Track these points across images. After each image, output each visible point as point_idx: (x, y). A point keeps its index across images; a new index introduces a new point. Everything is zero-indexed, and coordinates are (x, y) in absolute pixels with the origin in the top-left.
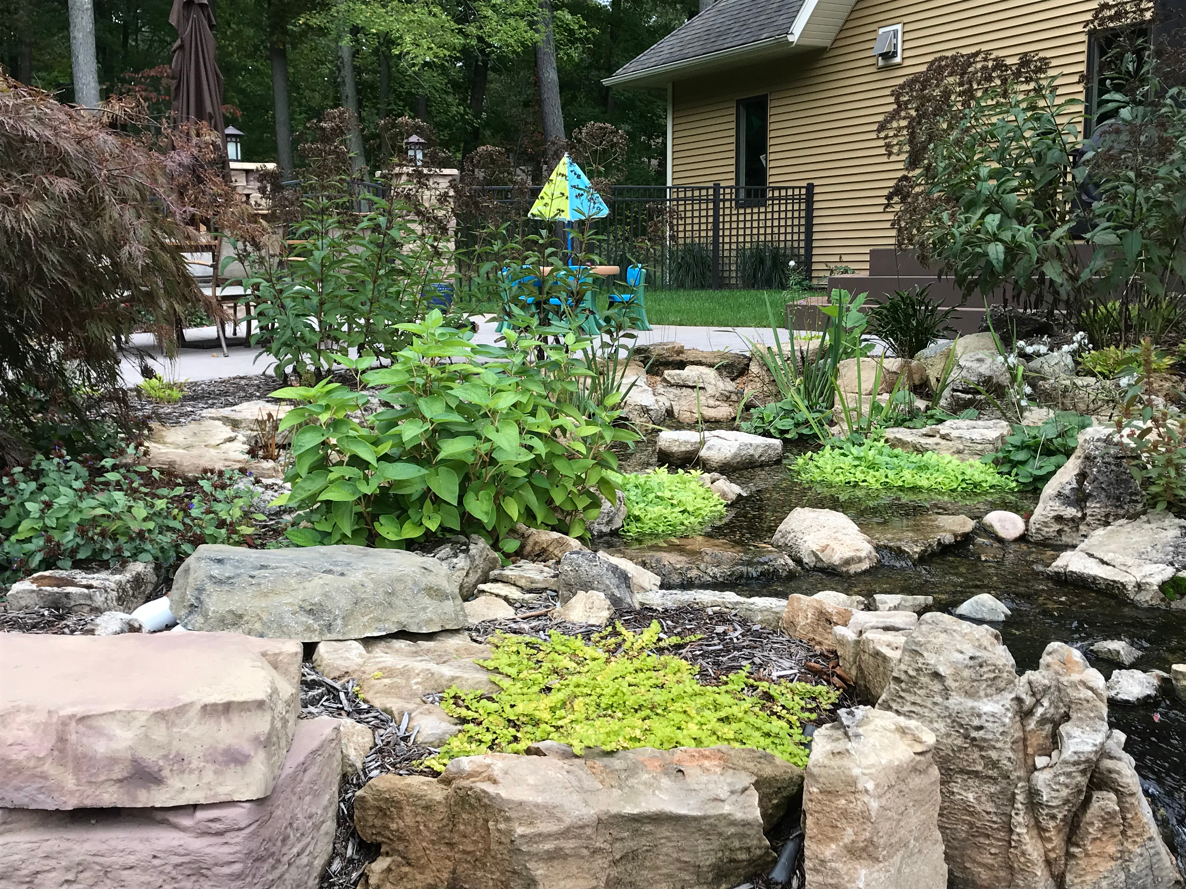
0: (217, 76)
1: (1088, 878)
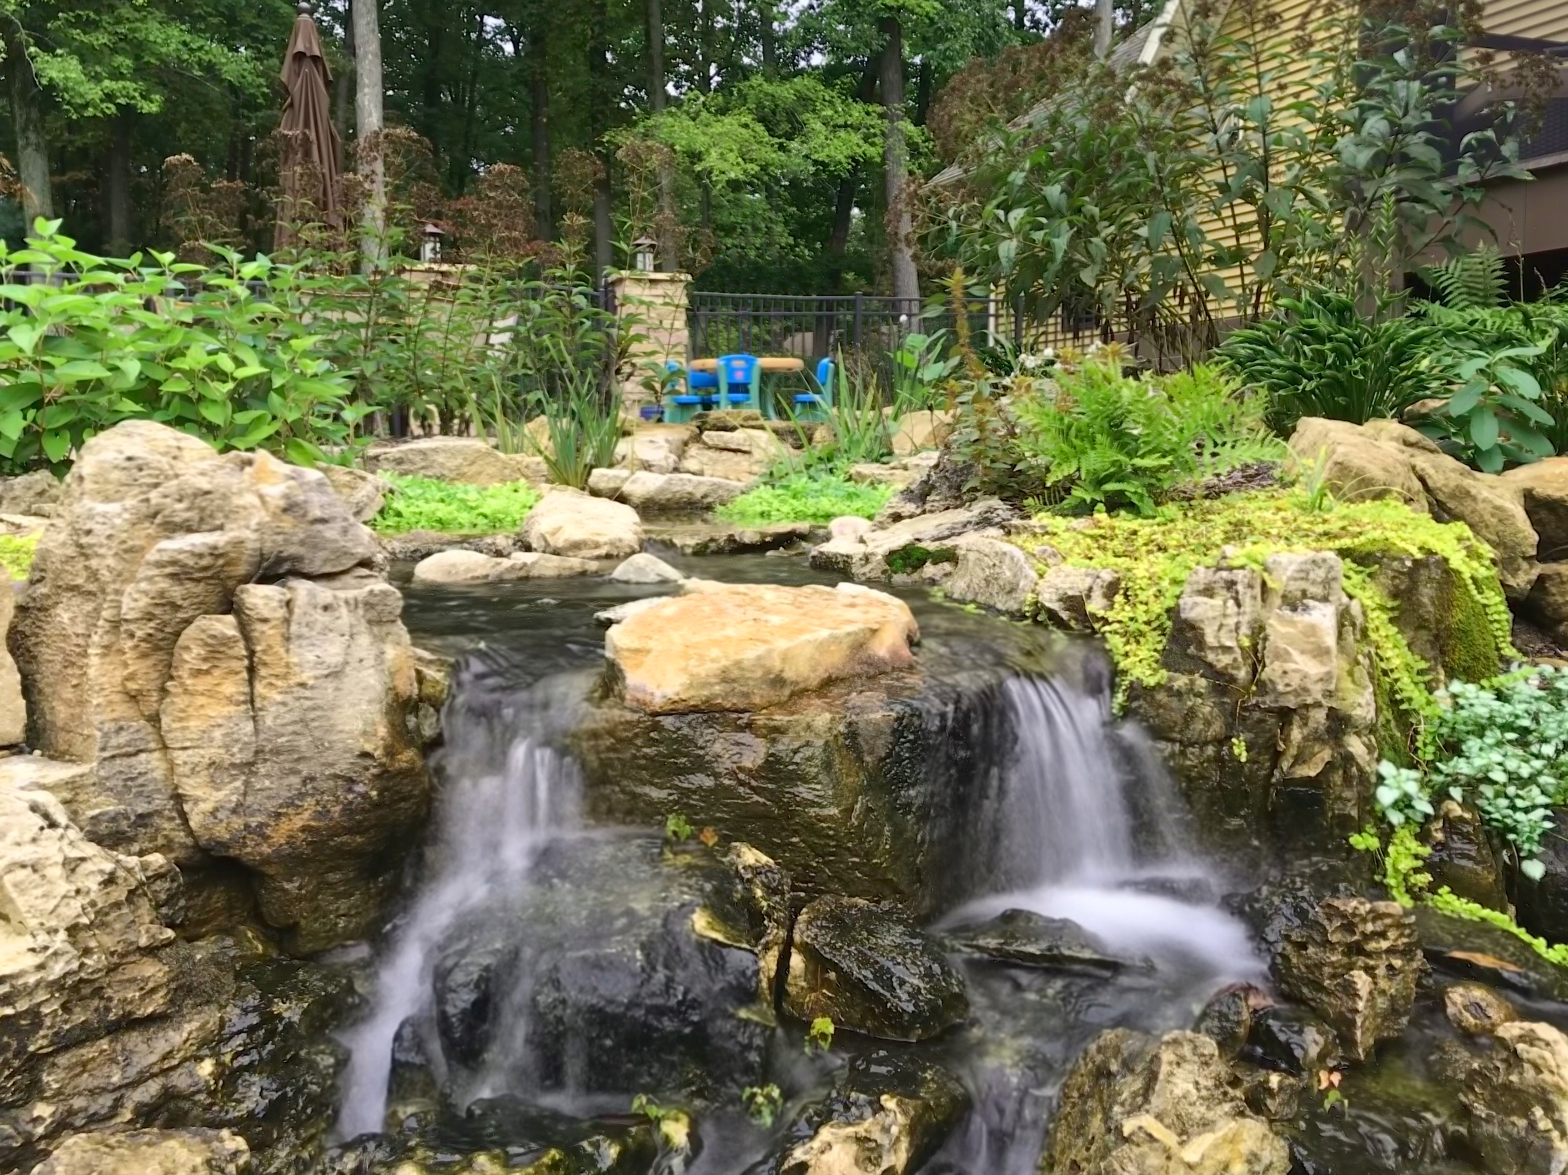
0: (333, 138)
1: (192, 723)
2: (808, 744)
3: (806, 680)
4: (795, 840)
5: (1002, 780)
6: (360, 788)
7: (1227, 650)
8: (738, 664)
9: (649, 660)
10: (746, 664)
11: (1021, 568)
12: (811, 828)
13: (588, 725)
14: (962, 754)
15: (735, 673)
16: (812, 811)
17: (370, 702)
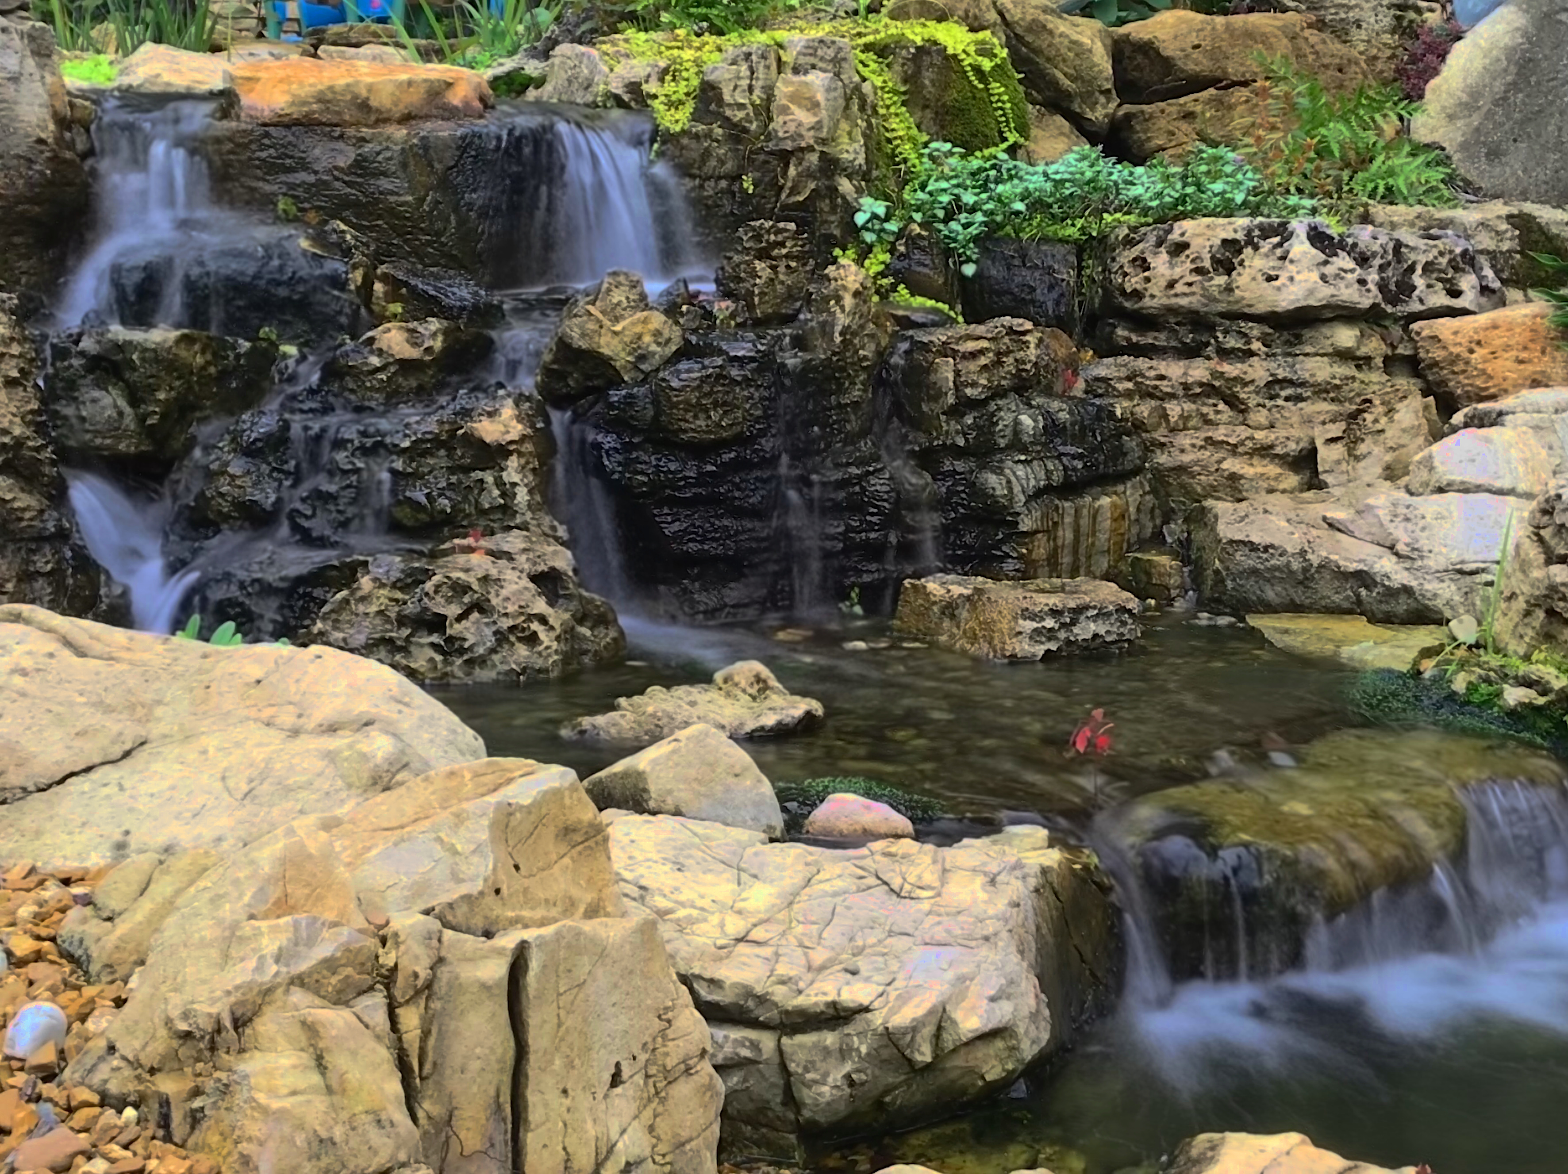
2: (387, 148)
3: (390, 110)
4: (380, 222)
5: (550, 196)
6: (37, 167)
7: (742, 106)
8: (331, 88)
9: (258, 87)
10: (338, 89)
11: (596, 66)
12: (392, 212)
13: (211, 133)
14: (515, 169)
15: (330, 96)
16: (392, 199)
17: (40, 106)
